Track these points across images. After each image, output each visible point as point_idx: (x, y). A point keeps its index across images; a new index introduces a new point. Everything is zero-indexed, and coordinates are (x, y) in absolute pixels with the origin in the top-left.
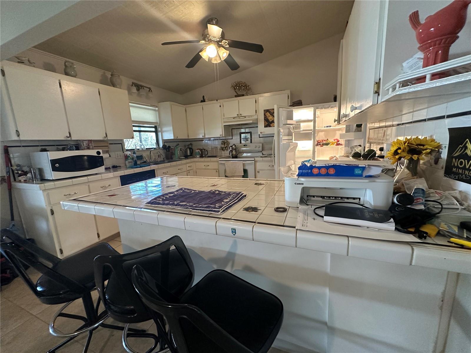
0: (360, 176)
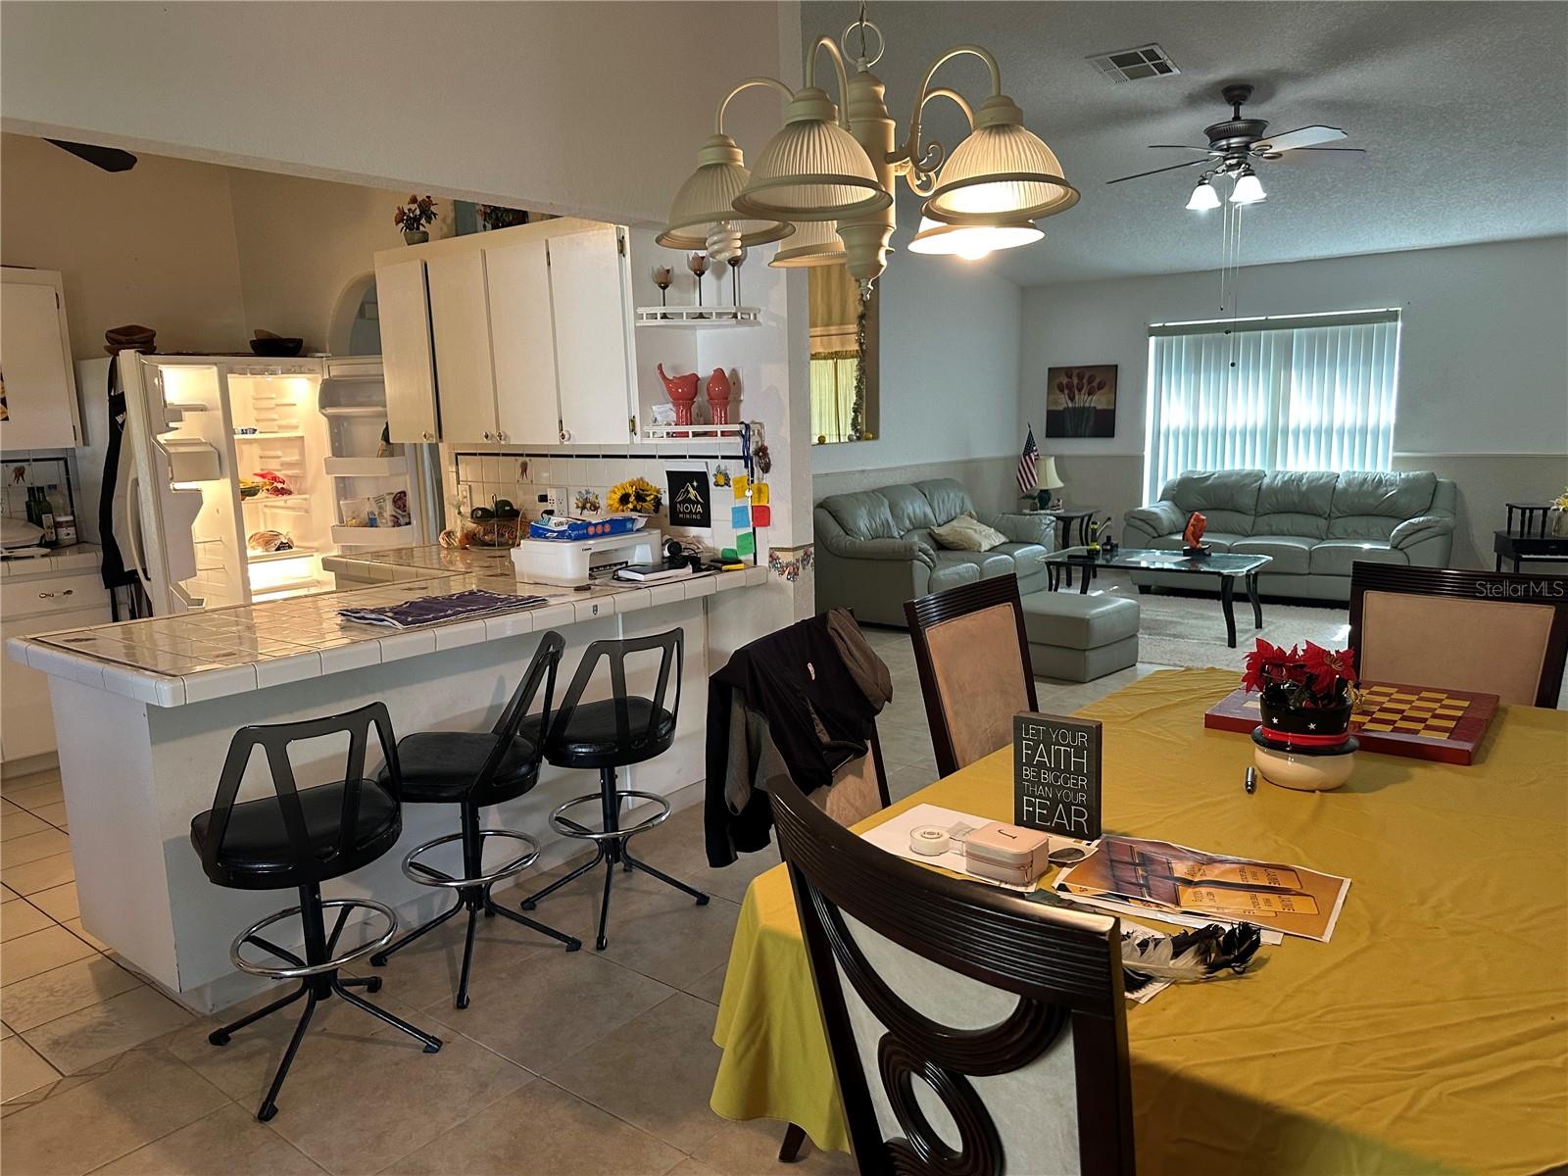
0: (631, 531)
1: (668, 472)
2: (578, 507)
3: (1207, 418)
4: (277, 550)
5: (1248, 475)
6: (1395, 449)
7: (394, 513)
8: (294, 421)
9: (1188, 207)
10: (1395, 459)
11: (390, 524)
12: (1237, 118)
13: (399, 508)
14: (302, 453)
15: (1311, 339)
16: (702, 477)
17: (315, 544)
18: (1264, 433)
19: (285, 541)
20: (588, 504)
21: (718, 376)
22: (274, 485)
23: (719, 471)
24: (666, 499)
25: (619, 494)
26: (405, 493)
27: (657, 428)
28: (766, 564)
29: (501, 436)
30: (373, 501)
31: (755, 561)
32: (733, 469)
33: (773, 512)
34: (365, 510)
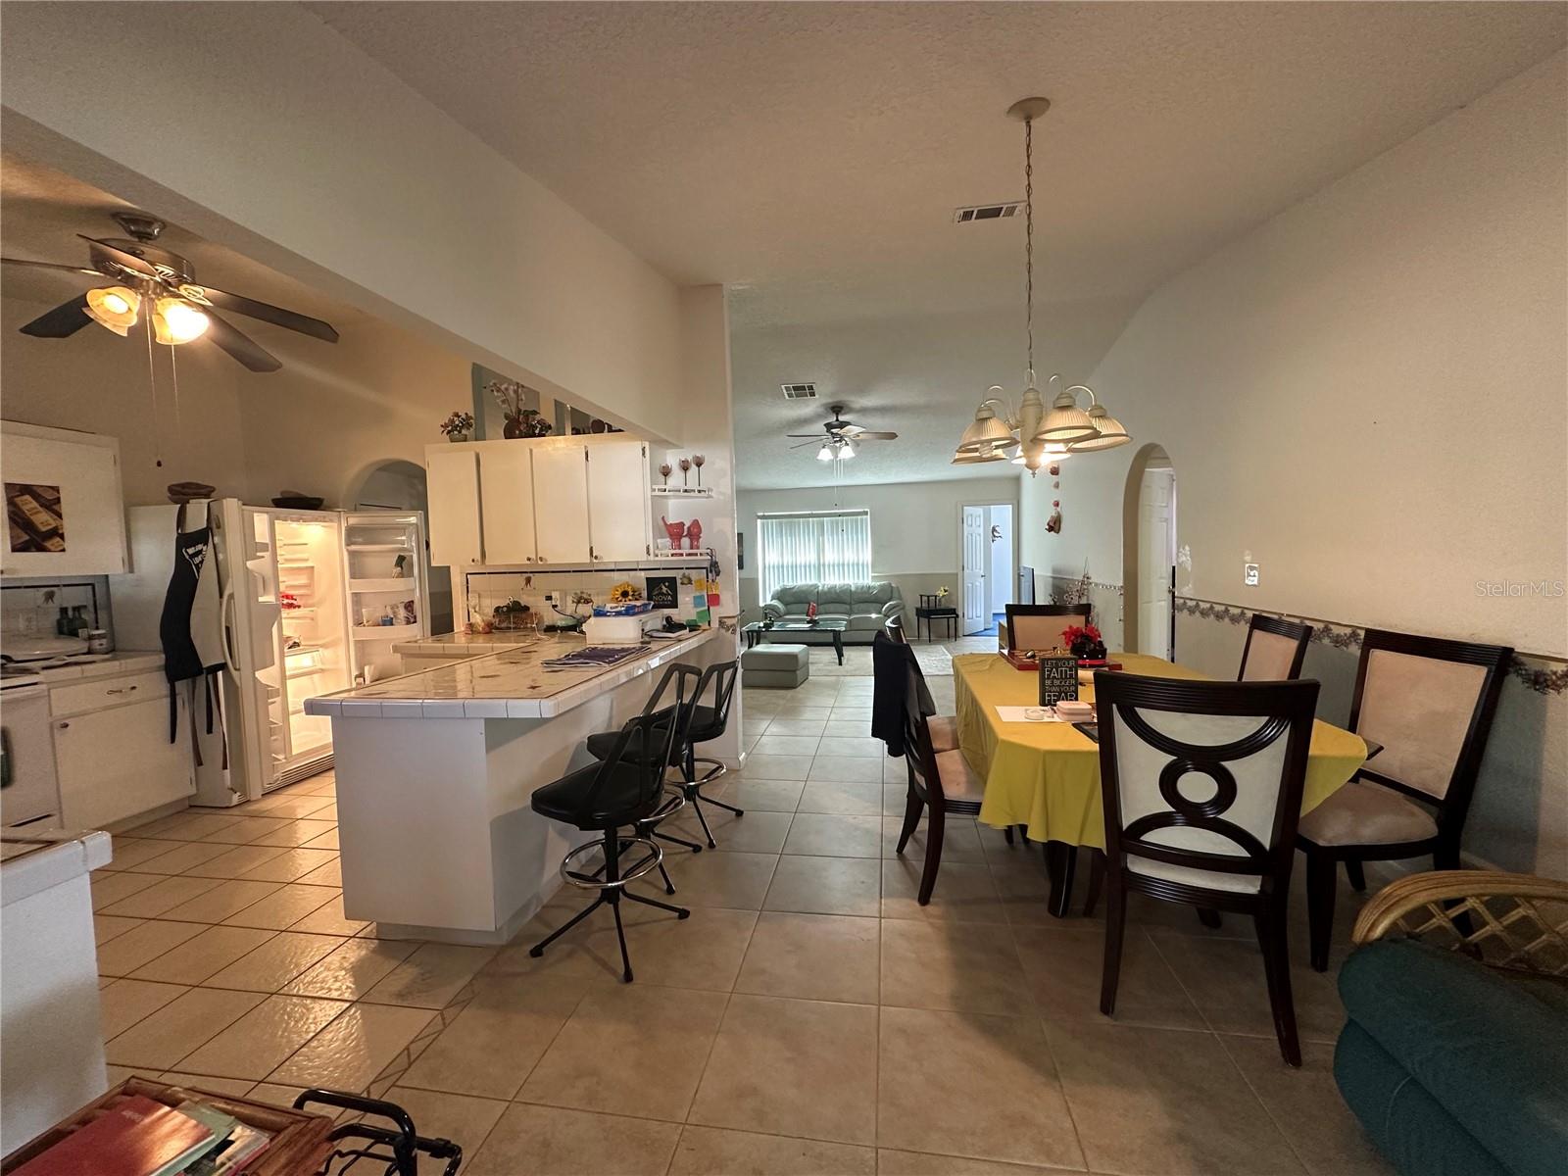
1: (646, 578)
3: (788, 559)
4: (290, 648)
5: (812, 586)
6: (872, 573)
7: (406, 615)
8: (305, 556)
9: (819, 458)
10: (873, 577)
12: (837, 420)
13: (409, 612)
14: (311, 578)
15: (832, 522)
16: (672, 580)
18: (814, 566)
19: (297, 641)
20: (582, 600)
21: (696, 523)
22: (286, 601)
23: (684, 576)
24: (645, 594)
25: (620, 591)
26: (412, 602)
27: (663, 552)
28: (717, 626)
29: (541, 559)
30: (388, 608)
31: (709, 625)
32: (694, 575)
33: (721, 597)
34: (379, 614)
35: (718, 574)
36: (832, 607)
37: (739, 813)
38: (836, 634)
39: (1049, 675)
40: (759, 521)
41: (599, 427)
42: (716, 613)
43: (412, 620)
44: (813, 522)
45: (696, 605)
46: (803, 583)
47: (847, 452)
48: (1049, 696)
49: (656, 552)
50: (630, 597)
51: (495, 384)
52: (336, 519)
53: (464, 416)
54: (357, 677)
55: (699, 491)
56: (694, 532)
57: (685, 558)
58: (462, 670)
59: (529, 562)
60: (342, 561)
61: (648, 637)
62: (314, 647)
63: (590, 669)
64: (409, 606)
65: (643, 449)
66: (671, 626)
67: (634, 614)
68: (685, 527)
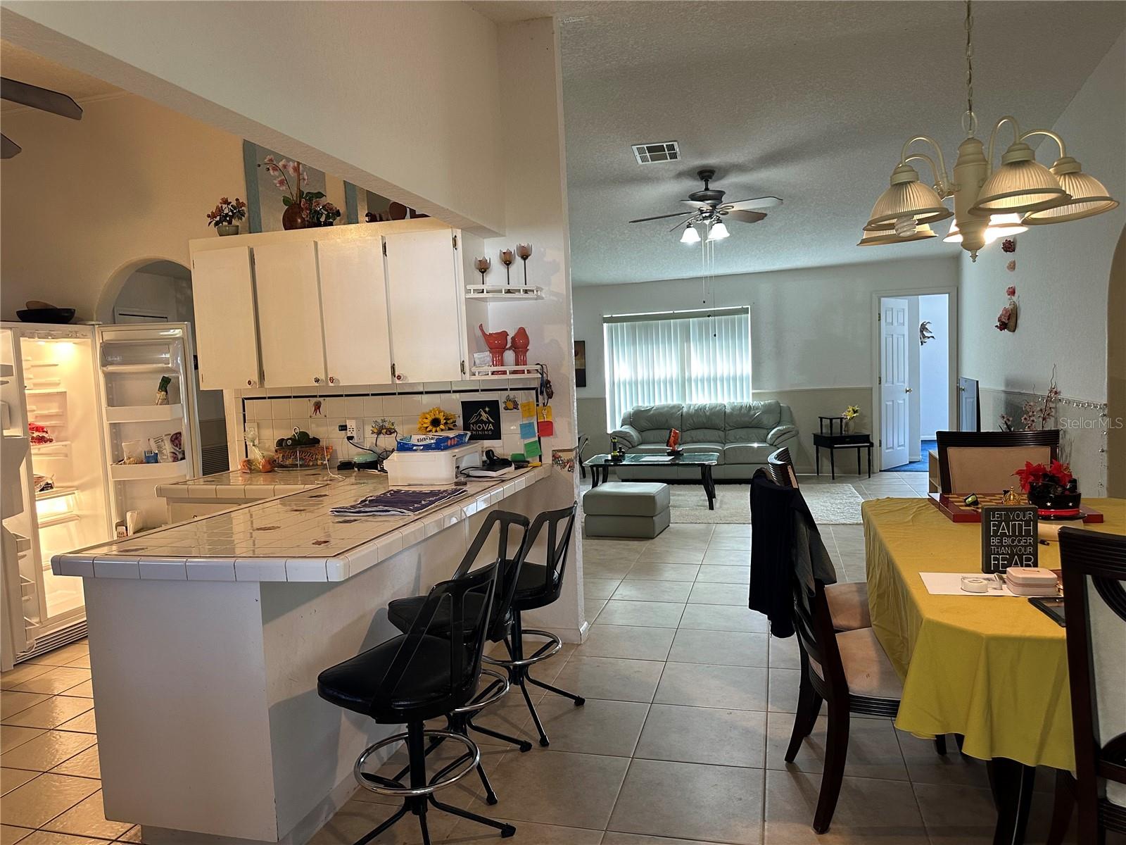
1: (462, 402)
2: (373, 433)
3: (642, 374)
4: (41, 490)
5: (674, 407)
6: (753, 388)
7: (173, 450)
8: (55, 379)
9: (682, 241)
10: (753, 394)
11: (171, 460)
12: (707, 189)
13: (177, 446)
14: (63, 405)
15: (700, 324)
16: (494, 405)
17: (76, 483)
18: (677, 382)
19: (49, 482)
20: (383, 430)
21: (522, 333)
22: (36, 434)
23: (508, 399)
24: (460, 422)
25: (430, 419)
26: (180, 433)
27: (481, 369)
28: (551, 462)
29: (332, 380)
30: (152, 442)
31: (540, 460)
32: (521, 397)
33: (555, 425)
34: (141, 449)
35: (550, 396)
36: (699, 434)
37: (580, 702)
38: (706, 469)
39: (996, 532)
40: (605, 325)
41: (397, 212)
42: (549, 445)
43: (180, 456)
44: (675, 325)
45: (524, 436)
46: (663, 403)
47: (719, 232)
48: (996, 559)
49: (474, 369)
50: (442, 427)
51: (271, 160)
52: (89, 335)
53: (234, 203)
54: (118, 525)
55: (526, 291)
56: (520, 343)
57: (508, 376)
58: (240, 519)
59: (316, 384)
60: (97, 385)
61: (463, 476)
62: (68, 491)
63: (391, 519)
64: (176, 439)
65: (455, 239)
66: (493, 462)
67: (446, 448)
68: (509, 338)
